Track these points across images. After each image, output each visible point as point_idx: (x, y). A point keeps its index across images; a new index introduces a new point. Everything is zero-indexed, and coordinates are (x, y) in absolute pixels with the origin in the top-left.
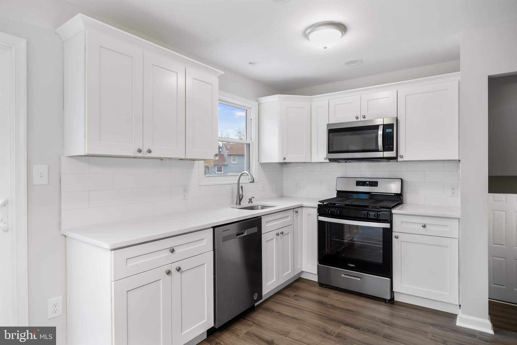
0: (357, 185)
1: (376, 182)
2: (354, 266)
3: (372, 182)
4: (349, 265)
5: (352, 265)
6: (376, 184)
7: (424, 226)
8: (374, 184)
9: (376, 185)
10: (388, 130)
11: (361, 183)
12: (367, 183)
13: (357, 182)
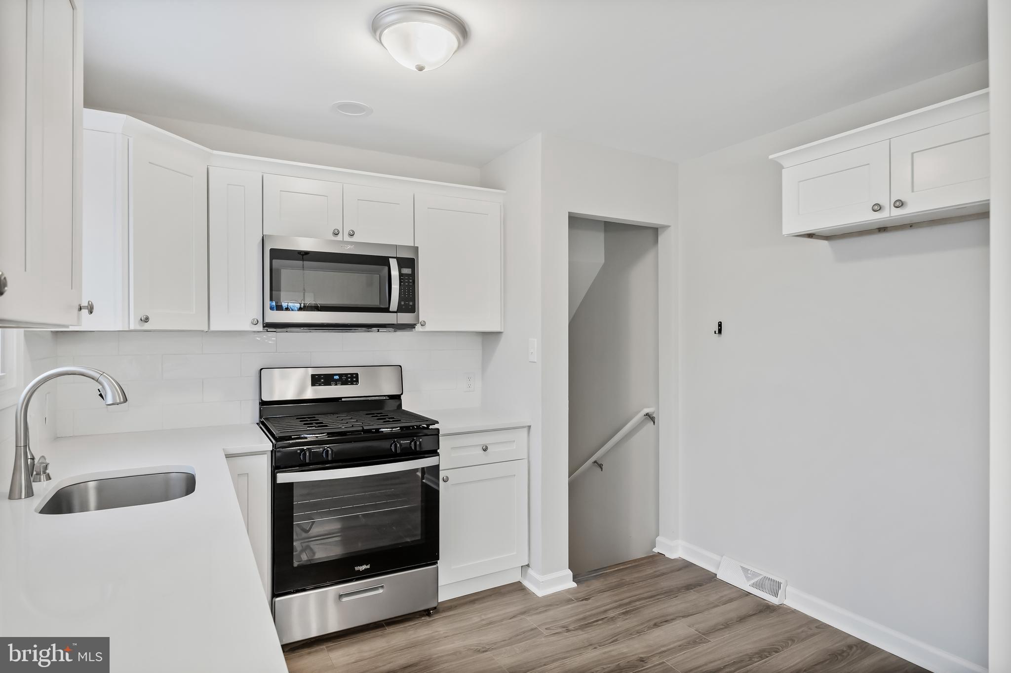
0: (313, 384)
1: (354, 376)
2: (368, 567)
3: (346, 375)
4: (357, 568)
5: (363, 568)
6: (354, 379)
7: (485, 450)
8: (349, 380)
9: (355, 381)
10: (407, 271)
11: (322, 378)
12: (336, 377)
13: (313, 376)
